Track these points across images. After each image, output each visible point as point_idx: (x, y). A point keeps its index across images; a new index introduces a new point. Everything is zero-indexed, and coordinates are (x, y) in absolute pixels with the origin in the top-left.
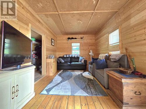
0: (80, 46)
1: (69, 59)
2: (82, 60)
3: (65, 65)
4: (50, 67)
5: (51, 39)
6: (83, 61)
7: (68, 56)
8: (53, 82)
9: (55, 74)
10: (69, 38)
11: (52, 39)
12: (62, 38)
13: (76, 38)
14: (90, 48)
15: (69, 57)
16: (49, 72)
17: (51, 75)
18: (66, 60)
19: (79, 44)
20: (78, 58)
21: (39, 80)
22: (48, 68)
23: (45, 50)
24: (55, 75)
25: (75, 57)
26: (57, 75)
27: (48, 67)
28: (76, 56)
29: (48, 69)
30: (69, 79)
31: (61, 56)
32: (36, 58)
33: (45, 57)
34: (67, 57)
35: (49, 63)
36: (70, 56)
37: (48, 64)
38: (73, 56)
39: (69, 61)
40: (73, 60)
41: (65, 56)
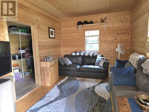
0: (100, 35)
1: (80, 59)
2: (100, 61)
3: (72, 68)
4: (46, 75)
5: (47, 29)
6: (101, 64)
7: (78, 54)
8: (45, 98)
9: (54, 83)
10: (79, 23)
11: (49, 28)
12: (69, 23)
13: (91, 22)
14: (119, 38)
15: (80, 56)
16: (45, 81)
17: (48, 85)
18: (74, 61)
19: (97, 32)
20: (95, 57)
21: (28, 94)
22: (43, 75)
23: (37, 48)
24: (52, 87)
25: (89, 57)
26: (56, 87)
27: (42, 73)
28: (91, 55)
29: (43, 77)
30: (68, 96)
31: (69, 53)
32: (31, 58)
33: (38, 59)
34: (77, 56)
35: (44, 68)
36: (82, 54)
37: (42, 70)
38: (86, 54)
39: (81, 63)
40: (87, 60)
41: (74, 54)
